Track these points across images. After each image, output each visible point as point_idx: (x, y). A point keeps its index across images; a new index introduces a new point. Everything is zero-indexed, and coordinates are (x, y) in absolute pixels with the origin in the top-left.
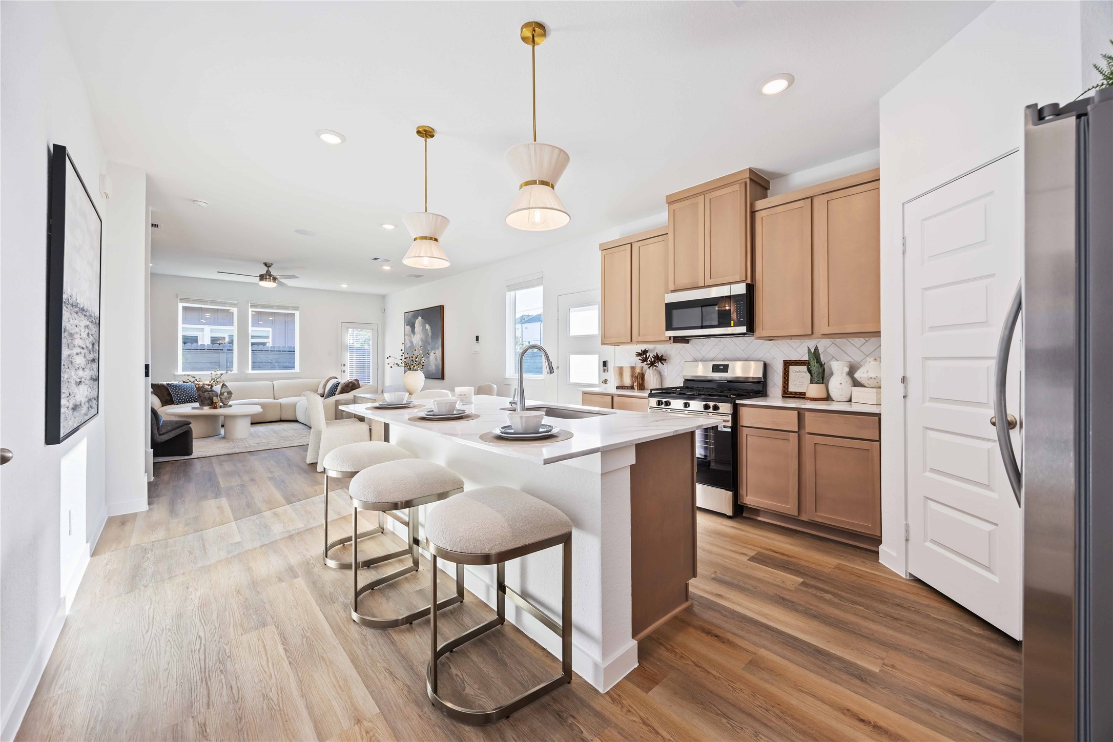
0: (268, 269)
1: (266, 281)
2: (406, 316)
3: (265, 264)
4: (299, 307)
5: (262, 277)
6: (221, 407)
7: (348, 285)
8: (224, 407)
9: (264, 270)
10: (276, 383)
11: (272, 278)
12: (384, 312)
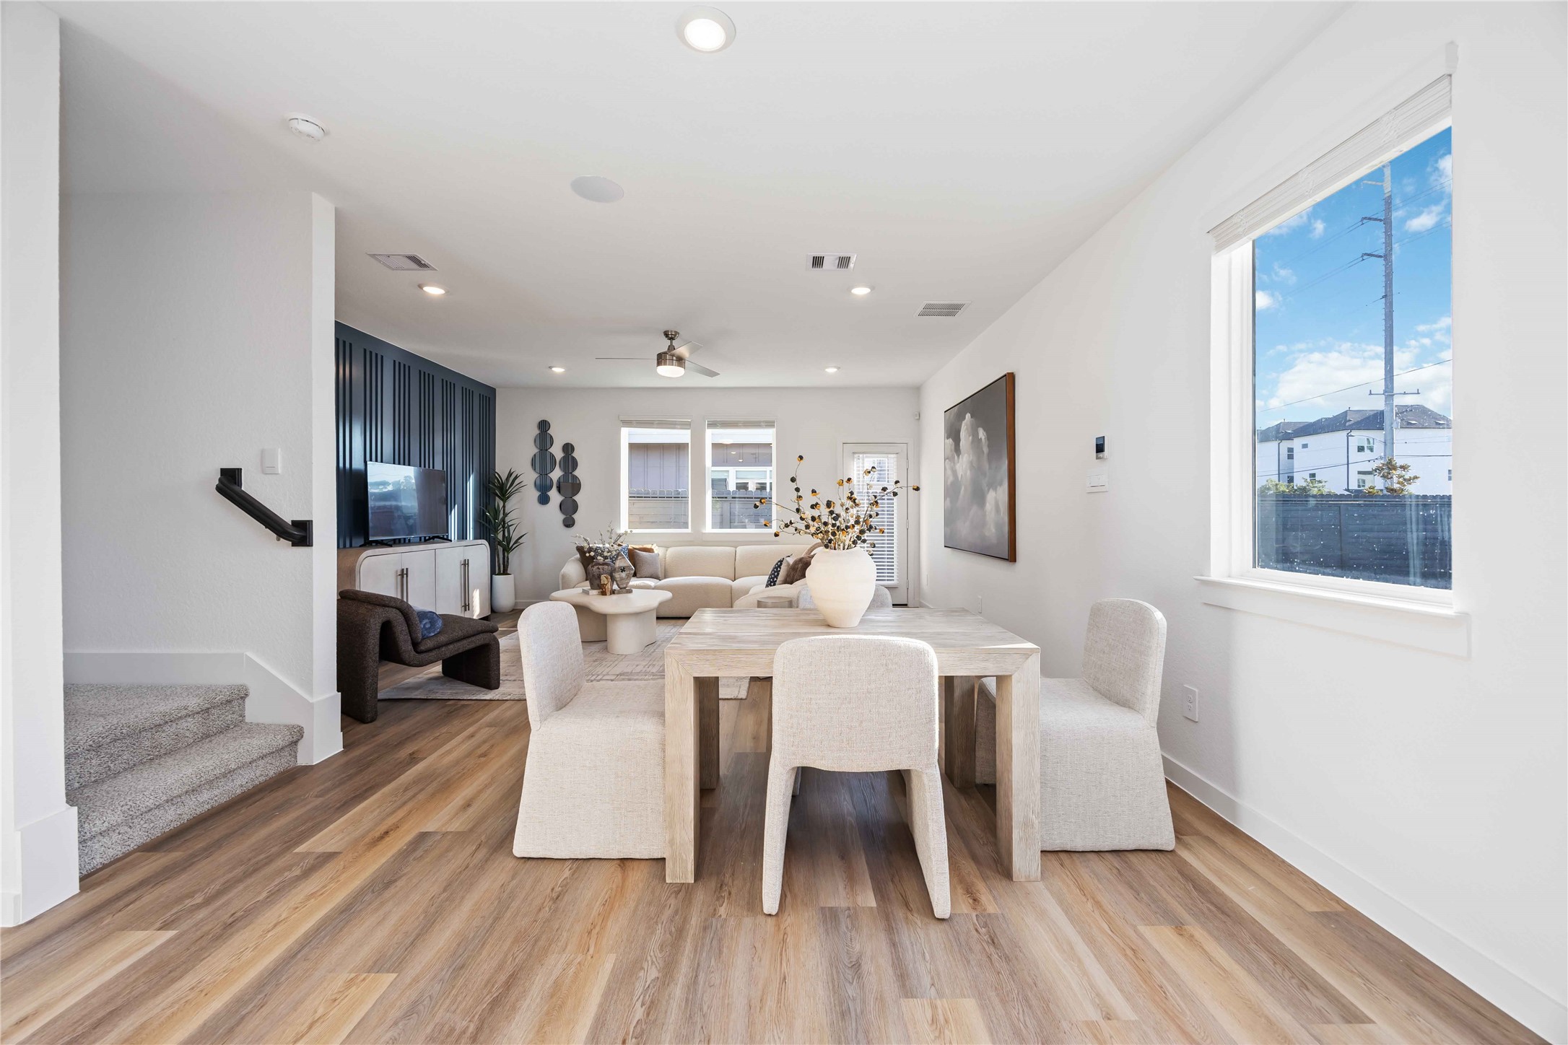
0: (671, 343)
1: (665, 364)
2: (947, 417)
3: (666, 334)
4: (774, 422)
5: (661, 359)
6: (613, 592)
7: (839, 368)
8: (619, 593)
9: (664, 345)
10: (740, 549)
11: (674, 358)
12: (919, 419)
